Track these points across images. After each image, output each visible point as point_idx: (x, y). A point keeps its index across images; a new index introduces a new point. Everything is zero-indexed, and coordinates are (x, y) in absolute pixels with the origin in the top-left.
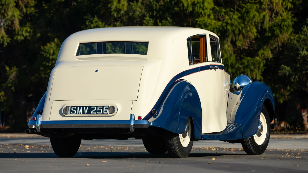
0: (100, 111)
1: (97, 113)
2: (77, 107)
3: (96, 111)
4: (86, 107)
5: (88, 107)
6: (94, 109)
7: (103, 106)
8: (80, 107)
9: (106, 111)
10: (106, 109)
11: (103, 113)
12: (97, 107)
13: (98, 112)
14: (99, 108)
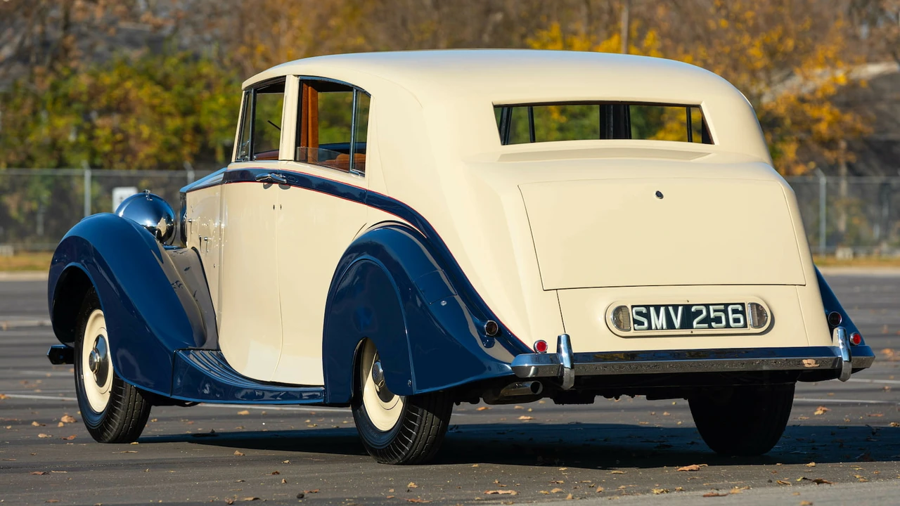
0: (718, 320)
1: (710, 327)
2: (647, 307)
3: (707, 321)
4: (676, 307)
5: (680, 309)
6: (700, 312)
7: (727, 305)
8: (657, 308)
9: (737, 321)
10: (735, 311)
11: (728, 326)
12: (707, 306)
13: (713, 324)
14: (715, 311)
